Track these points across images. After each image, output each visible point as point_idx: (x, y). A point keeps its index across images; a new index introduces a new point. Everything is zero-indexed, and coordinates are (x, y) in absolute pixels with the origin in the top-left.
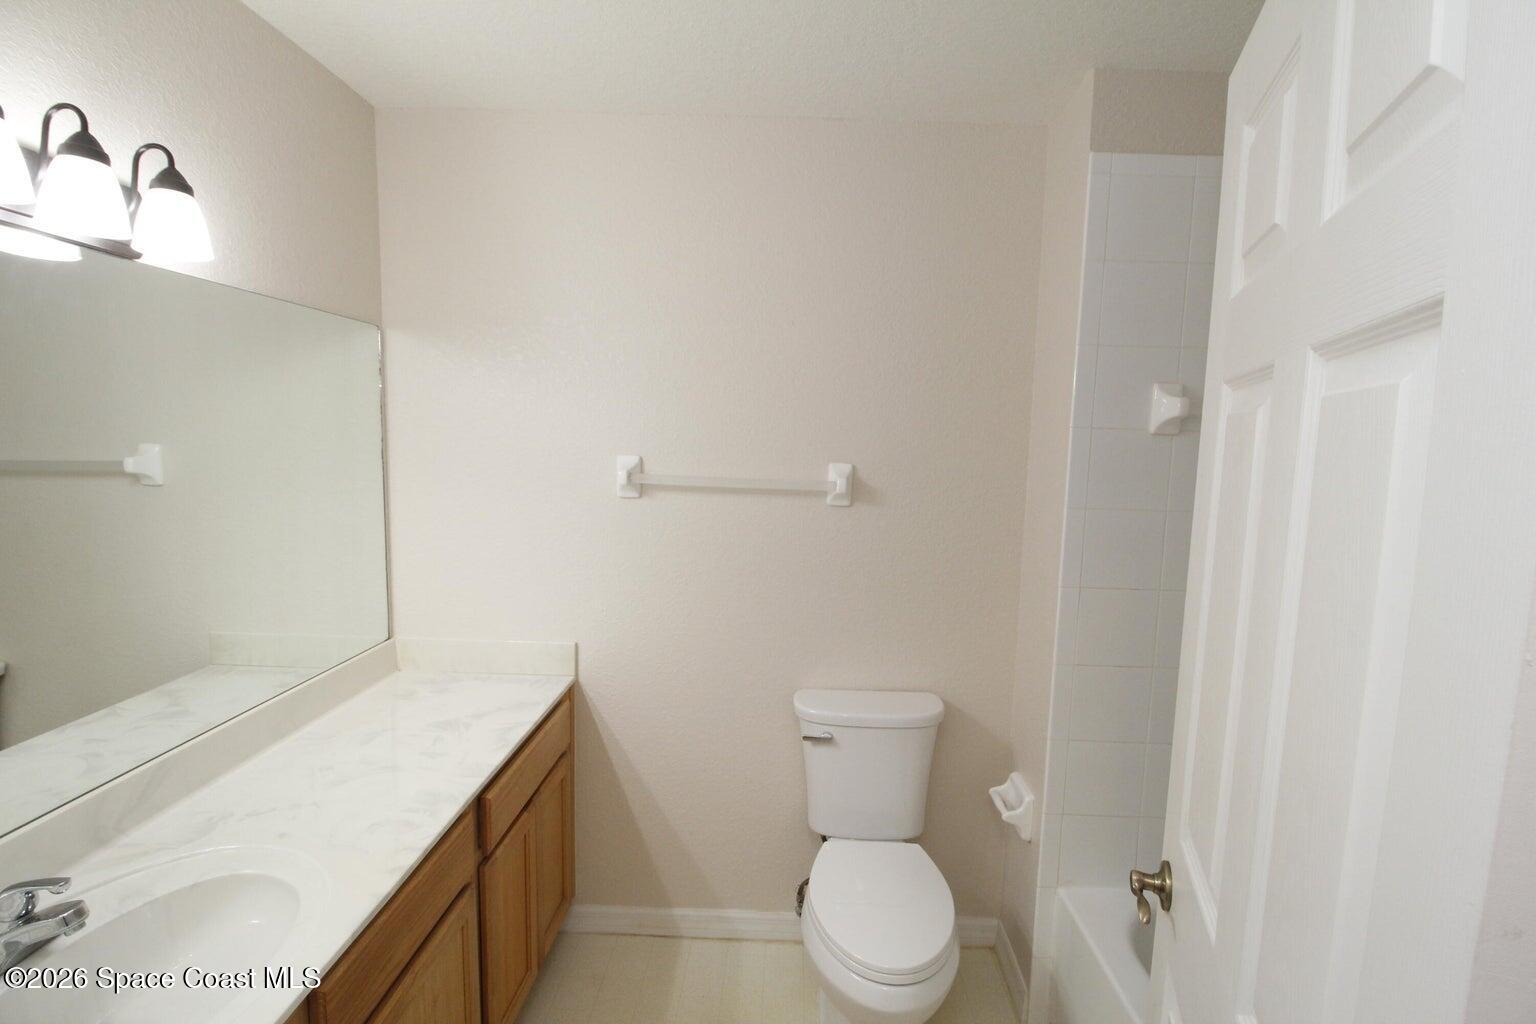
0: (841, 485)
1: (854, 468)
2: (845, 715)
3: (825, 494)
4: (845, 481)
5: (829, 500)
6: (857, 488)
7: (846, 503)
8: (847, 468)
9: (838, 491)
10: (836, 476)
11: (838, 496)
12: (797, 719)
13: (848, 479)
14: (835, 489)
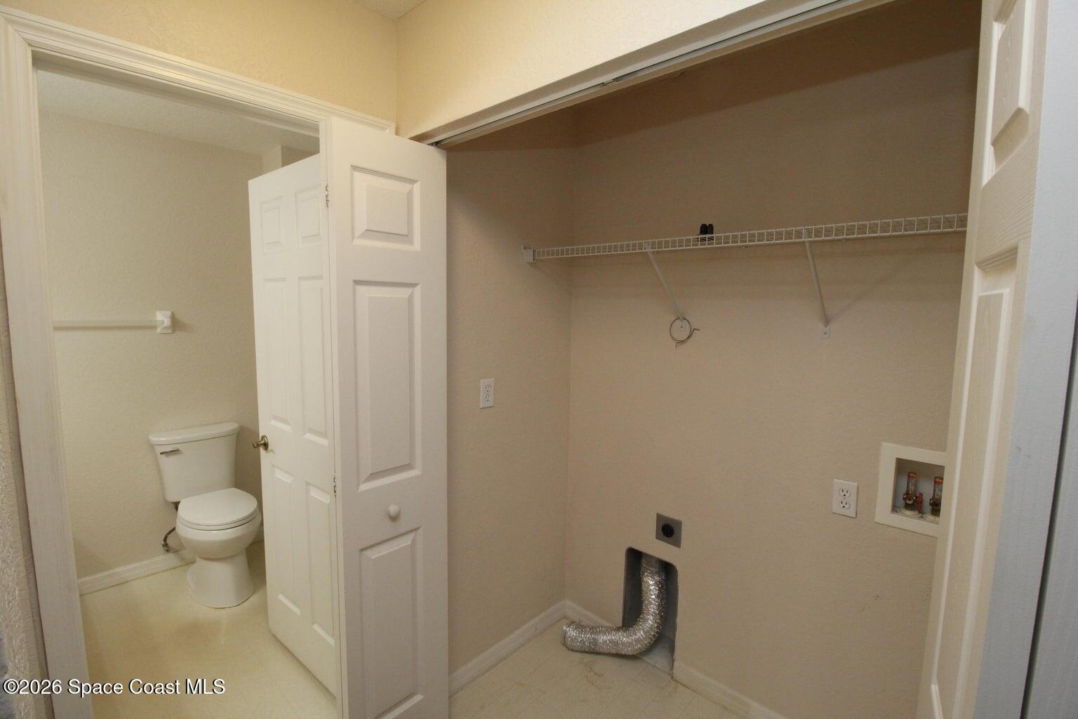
0: (167, 322)
1: (173, 313)
2: (180, 437)
3: (154, 327)
4: (169, 320)
5: (159, 330)
6: (176, 324)
7: (170, 331)
8: (169, 313)
9: (165, 325)
10: (162, 318)
11: (165, 328)
12: (152, 446)
13: (170, 318)
14: (164, 323)
